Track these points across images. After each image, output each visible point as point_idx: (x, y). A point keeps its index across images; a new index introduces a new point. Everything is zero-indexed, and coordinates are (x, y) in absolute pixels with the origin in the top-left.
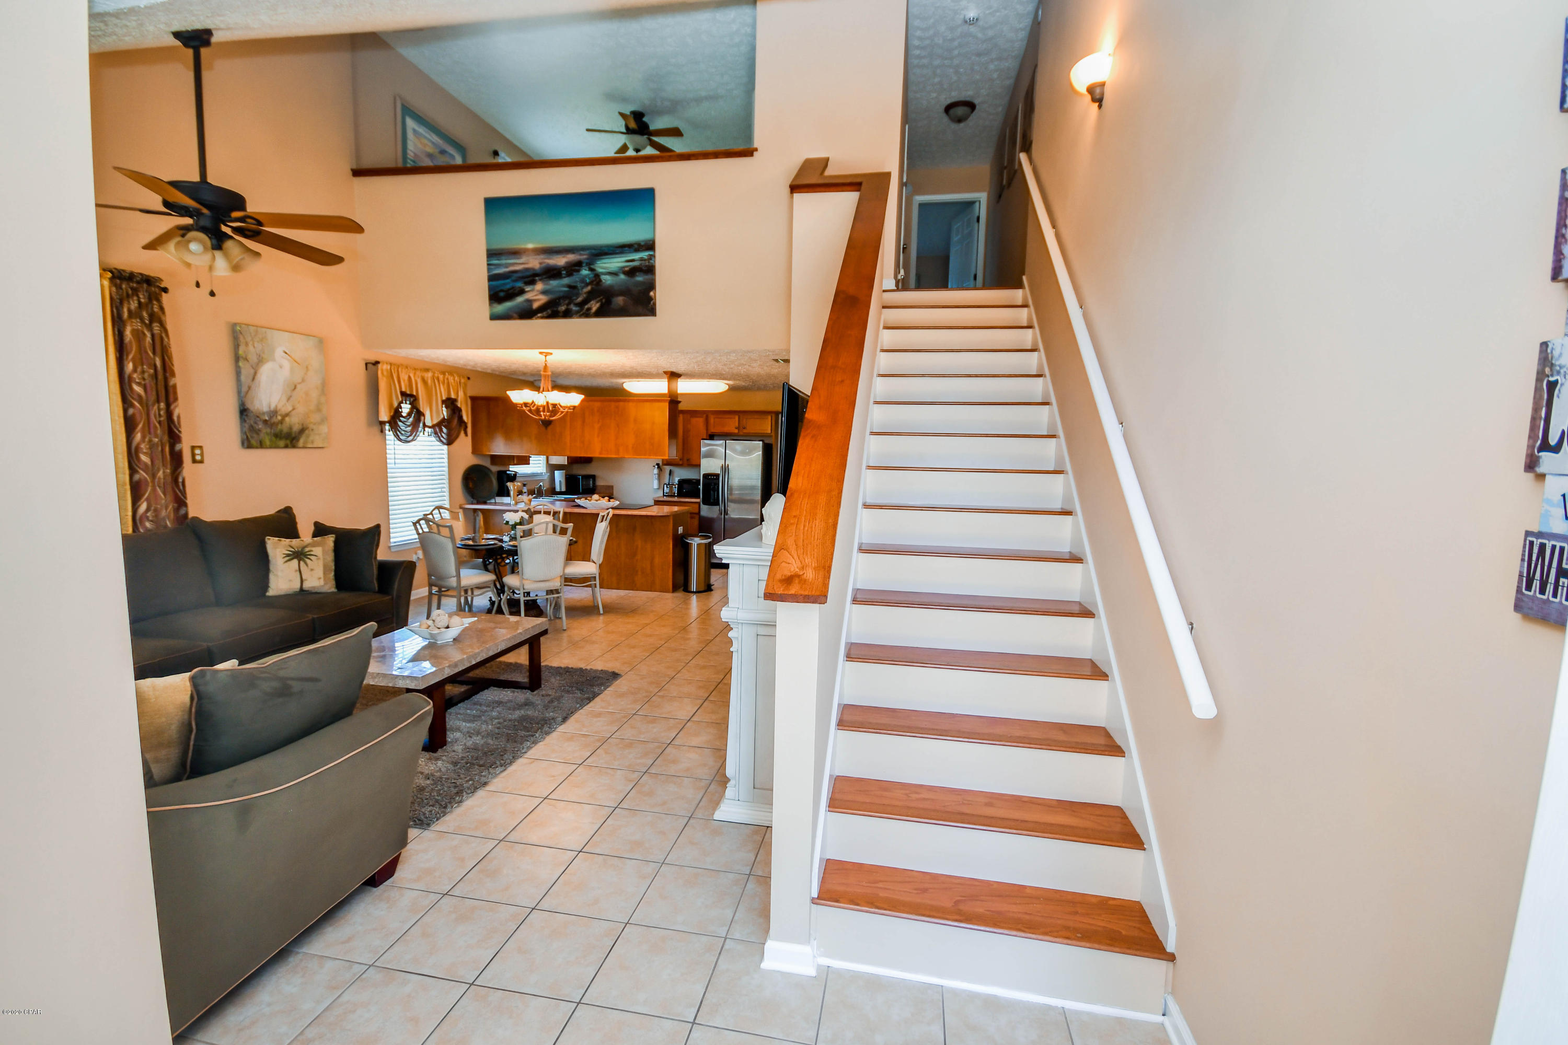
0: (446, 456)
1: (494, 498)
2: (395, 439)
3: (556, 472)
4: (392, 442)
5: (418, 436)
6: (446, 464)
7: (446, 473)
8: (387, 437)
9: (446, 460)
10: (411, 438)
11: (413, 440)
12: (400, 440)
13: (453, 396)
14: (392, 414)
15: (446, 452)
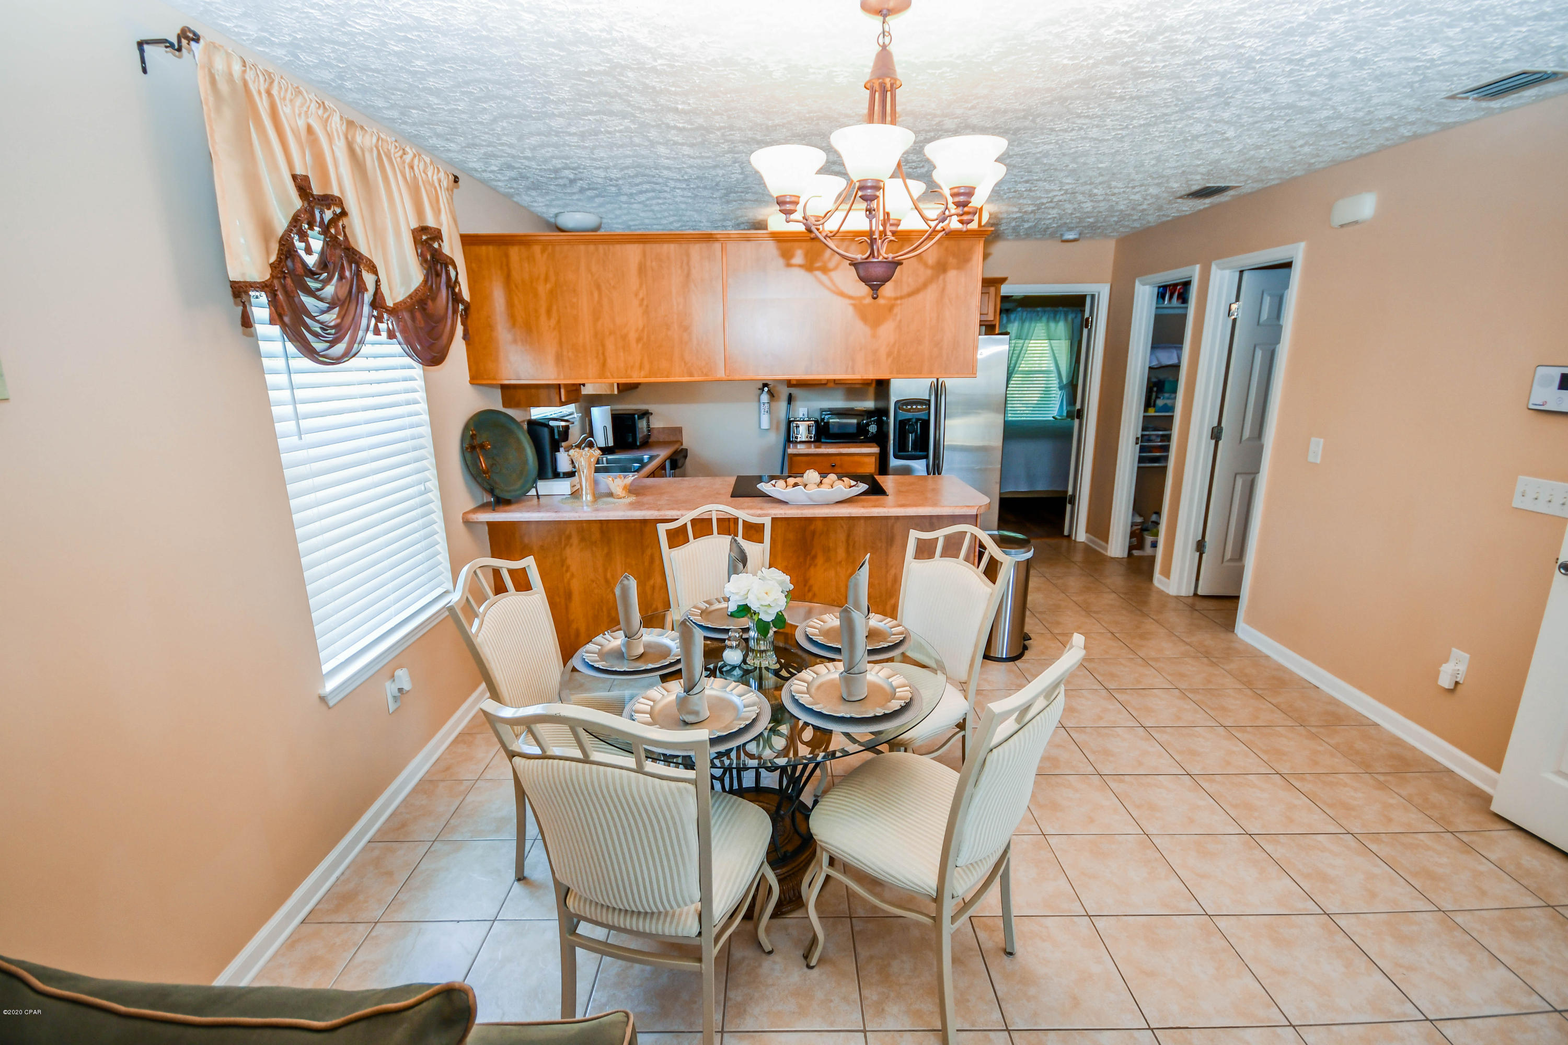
0: (421, 395)
1: (534, 485)
2: (291, 347)
3: (593, 409)
4: (280, 363)
5: (362, 342)
6: (426, 417)
7: (428, 441)
8: (264, 346)
9: (423, 406)
10: (340, 348)
11: (348, 354)
12: (311, 353)
13: (431, 222)
14: (273, 258)
15: (420, 383)
